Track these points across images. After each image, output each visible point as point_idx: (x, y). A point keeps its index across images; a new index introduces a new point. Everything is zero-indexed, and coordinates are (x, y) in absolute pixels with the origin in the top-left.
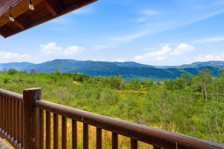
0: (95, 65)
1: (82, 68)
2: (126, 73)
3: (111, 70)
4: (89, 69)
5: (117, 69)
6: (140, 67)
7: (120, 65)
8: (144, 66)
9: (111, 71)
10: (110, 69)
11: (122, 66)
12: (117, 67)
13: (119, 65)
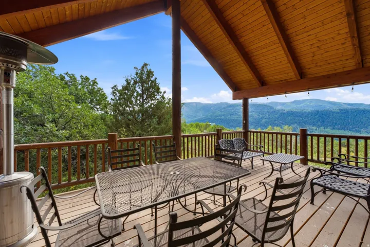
0: (233, 109)
1: (211, 116)
2: (296, 123)
3: (262, 118)
4: (223, 117)
5: (277, 116)
6: (335, 109)
7: (283, 108)
8: (346, 107)
9: (264, 120)
10: (261, 116)
11: (287, 109)
12: (275, 112)
13: (279, 108)
